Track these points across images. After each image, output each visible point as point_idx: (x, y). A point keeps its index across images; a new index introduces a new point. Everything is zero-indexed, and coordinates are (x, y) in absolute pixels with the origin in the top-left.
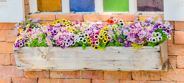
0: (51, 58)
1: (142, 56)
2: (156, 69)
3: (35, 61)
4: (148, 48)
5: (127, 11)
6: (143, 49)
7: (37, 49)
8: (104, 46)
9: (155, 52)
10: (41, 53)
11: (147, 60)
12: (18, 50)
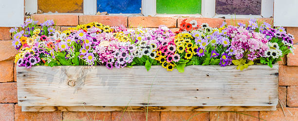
0: (86, 85)
1: (247, 82)
2: (268, 103)
3: (54, 91)
4: (259, 69)
5: (198, 13)
6: (251, 69)
7: (62, 69)
8: (185, 64)
9: (271, 74)
10: (66, 78)
11: (255, 89)
12: (24, 71)
